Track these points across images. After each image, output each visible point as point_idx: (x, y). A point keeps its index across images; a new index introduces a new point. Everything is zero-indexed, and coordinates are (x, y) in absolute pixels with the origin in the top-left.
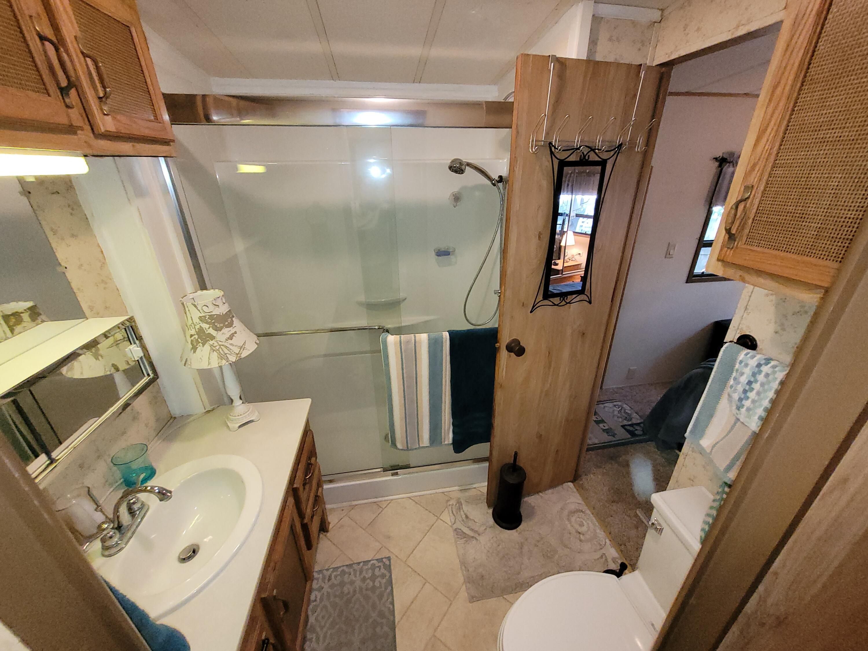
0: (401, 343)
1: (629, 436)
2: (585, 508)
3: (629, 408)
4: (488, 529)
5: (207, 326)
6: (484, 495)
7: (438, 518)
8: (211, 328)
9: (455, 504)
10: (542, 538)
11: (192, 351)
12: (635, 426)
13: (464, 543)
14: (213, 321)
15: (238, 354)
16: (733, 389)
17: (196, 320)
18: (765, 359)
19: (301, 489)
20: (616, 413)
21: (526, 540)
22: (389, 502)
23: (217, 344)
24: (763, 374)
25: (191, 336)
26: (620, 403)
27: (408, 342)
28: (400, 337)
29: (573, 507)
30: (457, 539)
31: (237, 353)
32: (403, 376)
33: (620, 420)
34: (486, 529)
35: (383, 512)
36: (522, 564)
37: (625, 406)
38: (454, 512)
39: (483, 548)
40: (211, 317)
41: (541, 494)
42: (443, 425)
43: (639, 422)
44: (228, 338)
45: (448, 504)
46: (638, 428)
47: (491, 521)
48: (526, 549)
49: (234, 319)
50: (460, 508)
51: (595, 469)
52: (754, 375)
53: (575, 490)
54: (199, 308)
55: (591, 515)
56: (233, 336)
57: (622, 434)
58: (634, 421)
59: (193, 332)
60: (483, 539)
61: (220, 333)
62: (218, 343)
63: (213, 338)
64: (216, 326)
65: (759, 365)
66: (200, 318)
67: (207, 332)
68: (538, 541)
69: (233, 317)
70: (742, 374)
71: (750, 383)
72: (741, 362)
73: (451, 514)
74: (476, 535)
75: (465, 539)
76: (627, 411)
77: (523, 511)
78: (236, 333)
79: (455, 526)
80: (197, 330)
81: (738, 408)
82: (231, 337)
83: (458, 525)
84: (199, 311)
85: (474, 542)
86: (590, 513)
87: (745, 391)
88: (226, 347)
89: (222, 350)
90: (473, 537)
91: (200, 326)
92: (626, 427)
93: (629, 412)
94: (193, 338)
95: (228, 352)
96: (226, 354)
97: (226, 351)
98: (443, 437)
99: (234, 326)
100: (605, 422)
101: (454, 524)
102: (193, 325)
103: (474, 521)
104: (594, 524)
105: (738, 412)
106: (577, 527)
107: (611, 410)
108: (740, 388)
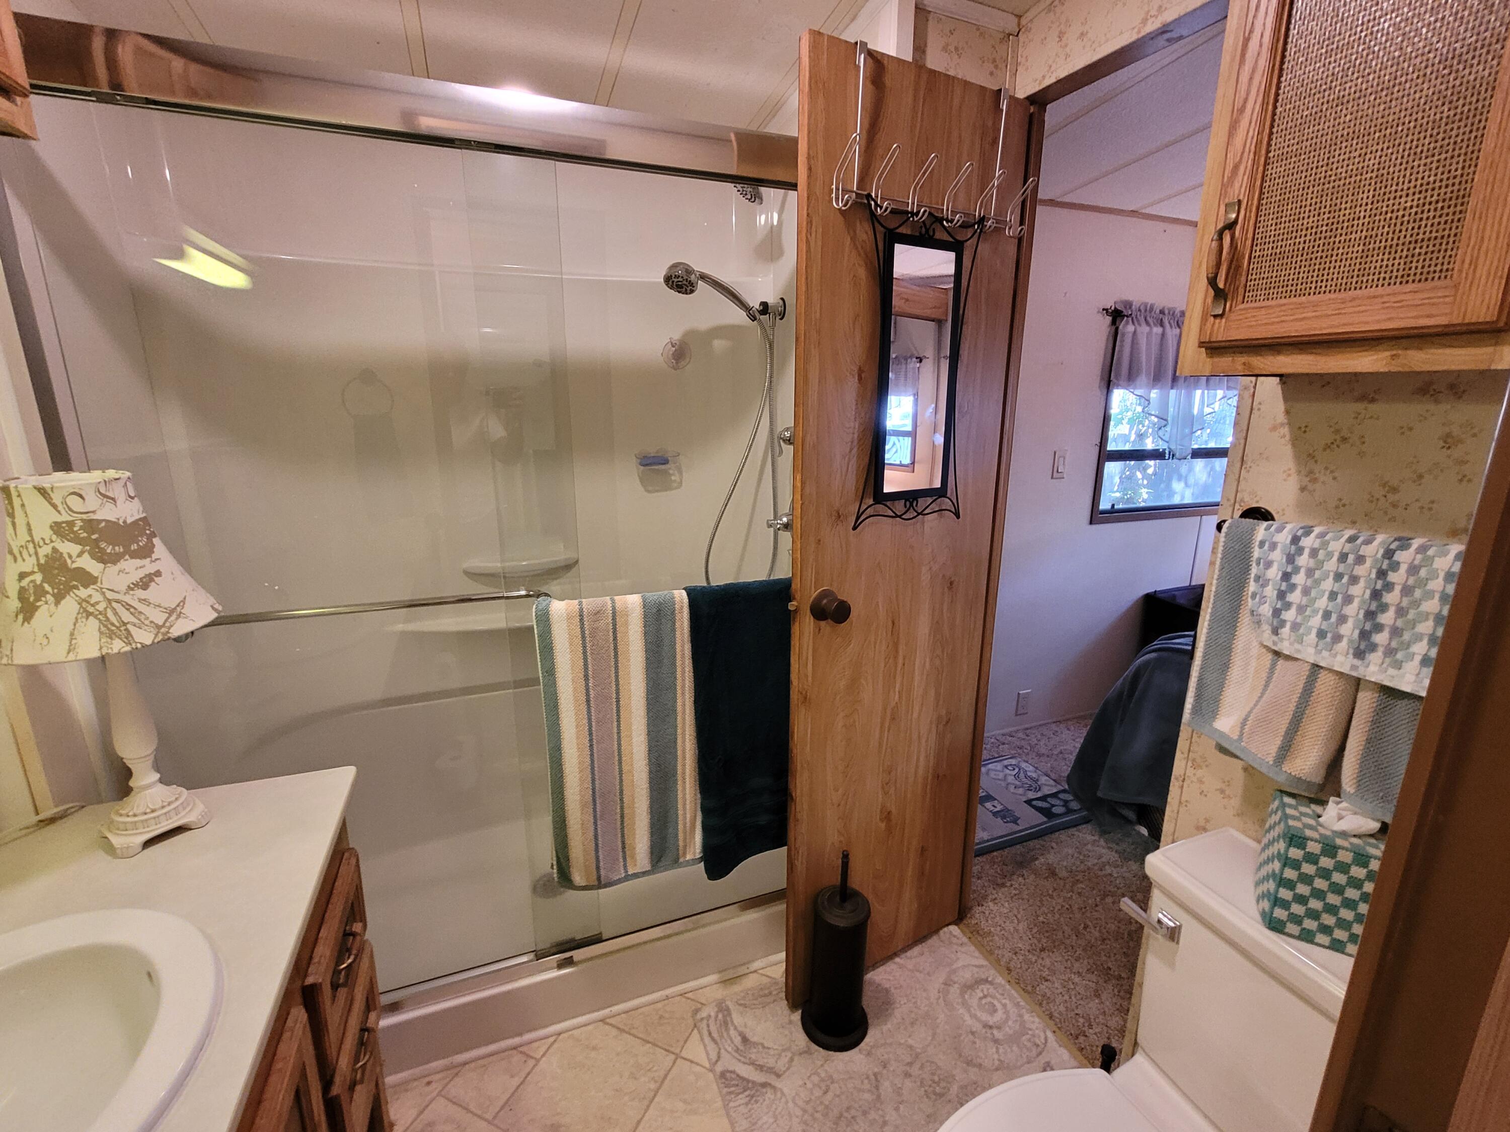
0: (581, 616)
1: (1045, 819)
2: (992, 974)
3: (1031, 768)
4: (796, 1058)
5: (74, 549)
6: (776, 983)
7: (678, 1056)
8: (86, 556)
9: (713, 1014)
10: (917, 1056)
11: (21, 617)
12: (1049, 799)
13: (747, 1104)
14: (94, 537)
15: (163, 626)
16: (1257, 599)
17: (42, 531)
18: (1302, 528)
19: (327, 990)
20: (1011, 779)
21: (885, 1067)
22: (552, 1039)
23: (101, 598)
24: (1307, 552)
25: (22, 576)
26: (1013, 762)
27: (598, 613)
28: (580, 604)
29: (966, 976)
30: (728, 1098)
31: (161, 623)
32: (588, 694)
33: (1021, 791)
34: (792, 1060)
35: (537, 1069)
36: (885, 1123)
37: (1024, 765)
38: (715, 1035)
39: (791, 1105)
40: (91, 525)
41: (897, 960)
42: (680, 812)
43: (1055, 790)
44: (136, 585)
45: (698, 1017)
46: (1053, 801)
47: (801, 1038)
48: (886, 1085)
49: (156, 541)
50: (726, 1023)
51: (994, 892)
52: (1291, 559)
53: (965, 940)
54: (57, 500)
55: (1008, 987)
56: (152, 580)
57: (1031, 819)
58: (1046, 791)
59: (29, 564)
60: (787, 1085)
61: (112, 569)
62: (103, 594)
63: (88, 579)
64: (102, 551)
65: (1295, 540)
66: (57, 528)
67: (74, 565)
68: (910, 1064)
69: (153, 535)
70: (1269, 564)
71: (1286, 576)
72: (1262, 544)
73: (707, 1040)
74: (772, 1079)
75: (747, 1093)
76: (1029, 774)
77: (868, 1002)
78: (158, 573)
79: (719, 1068)
80: (42, 561)
81: (1275, 631)
82: (145, 583)
83: (729, 1062)
84: (55, 506)
85: (769, 1095)
86: (1003, 982)
87: (1281, 595)
88: (128, 607)
89: (116, 613)
90: (764, 1085)
91: (54, 548)
92: (1034, 803)
93: (1034, 775)
94: (25, 583)
95: (133, 619)
96: (125, 624)
97: (126, 616)
98: (681, 843)
99: (154, 556)
100: (995, 799)
101: (717, 1061)
102: (31, 546)
103: (764, 1047)
104: (1017, 1005)
105: (1275, 638)
106: (984, 1017)
107: (1001, 776)
108: (1270, 592)
